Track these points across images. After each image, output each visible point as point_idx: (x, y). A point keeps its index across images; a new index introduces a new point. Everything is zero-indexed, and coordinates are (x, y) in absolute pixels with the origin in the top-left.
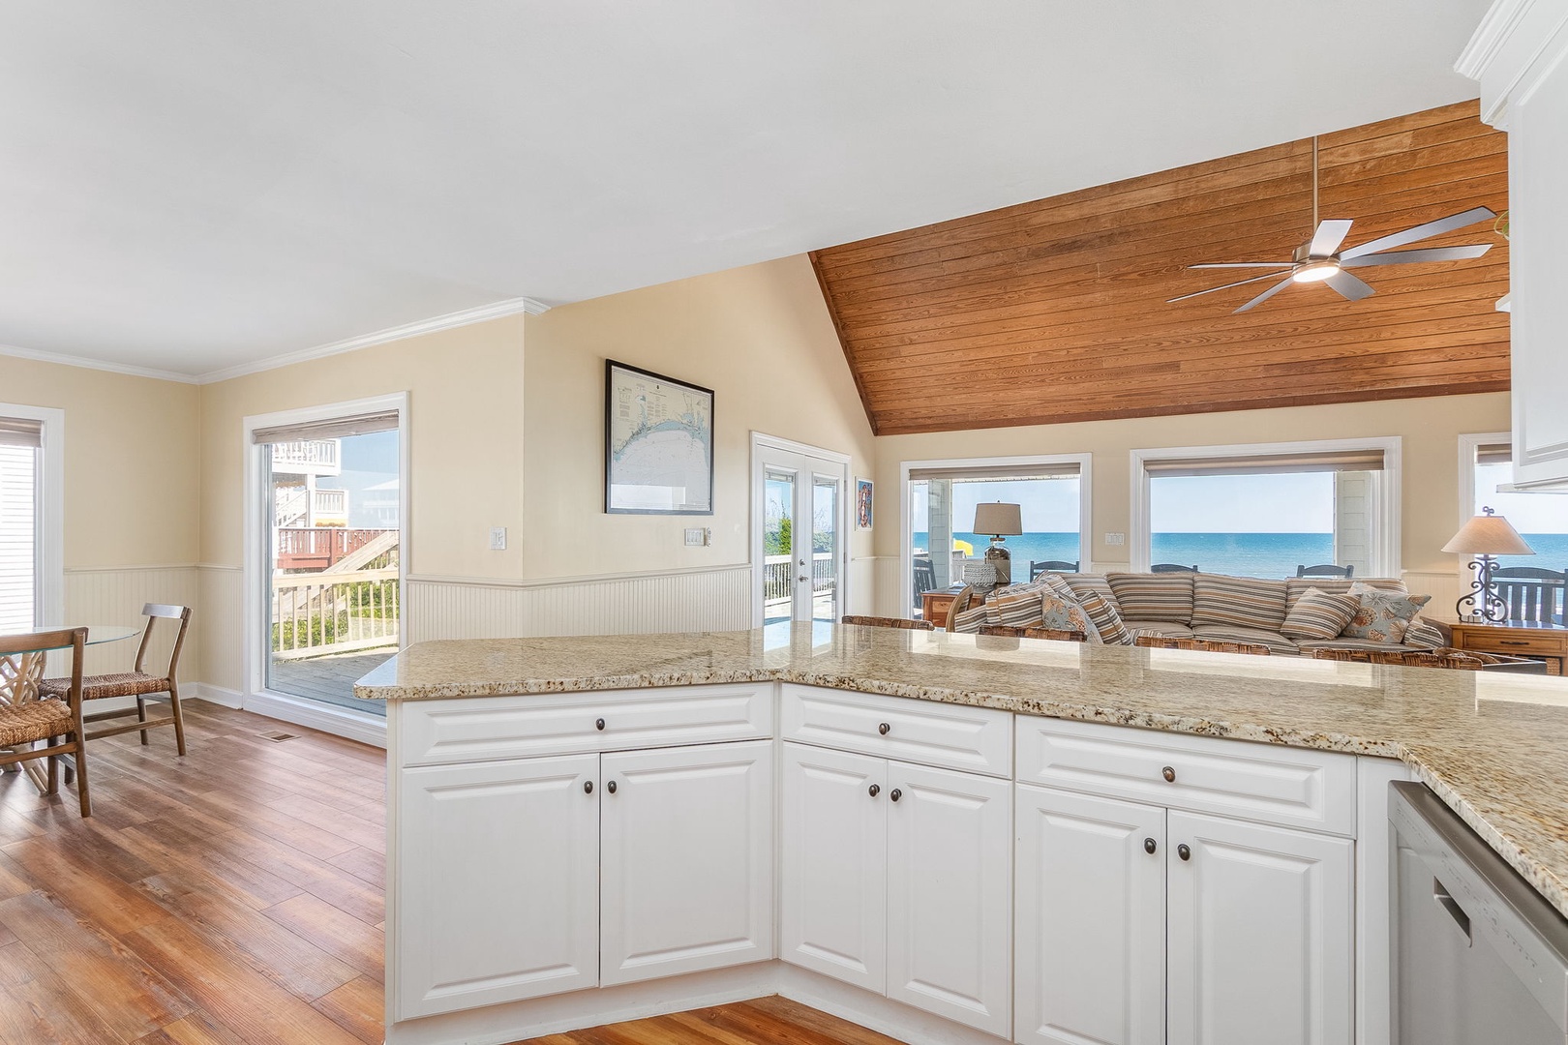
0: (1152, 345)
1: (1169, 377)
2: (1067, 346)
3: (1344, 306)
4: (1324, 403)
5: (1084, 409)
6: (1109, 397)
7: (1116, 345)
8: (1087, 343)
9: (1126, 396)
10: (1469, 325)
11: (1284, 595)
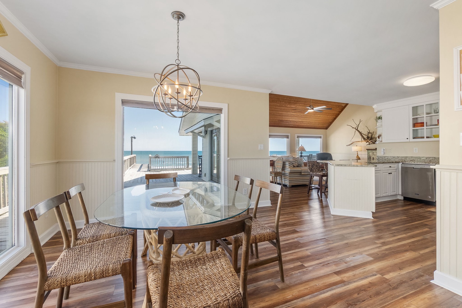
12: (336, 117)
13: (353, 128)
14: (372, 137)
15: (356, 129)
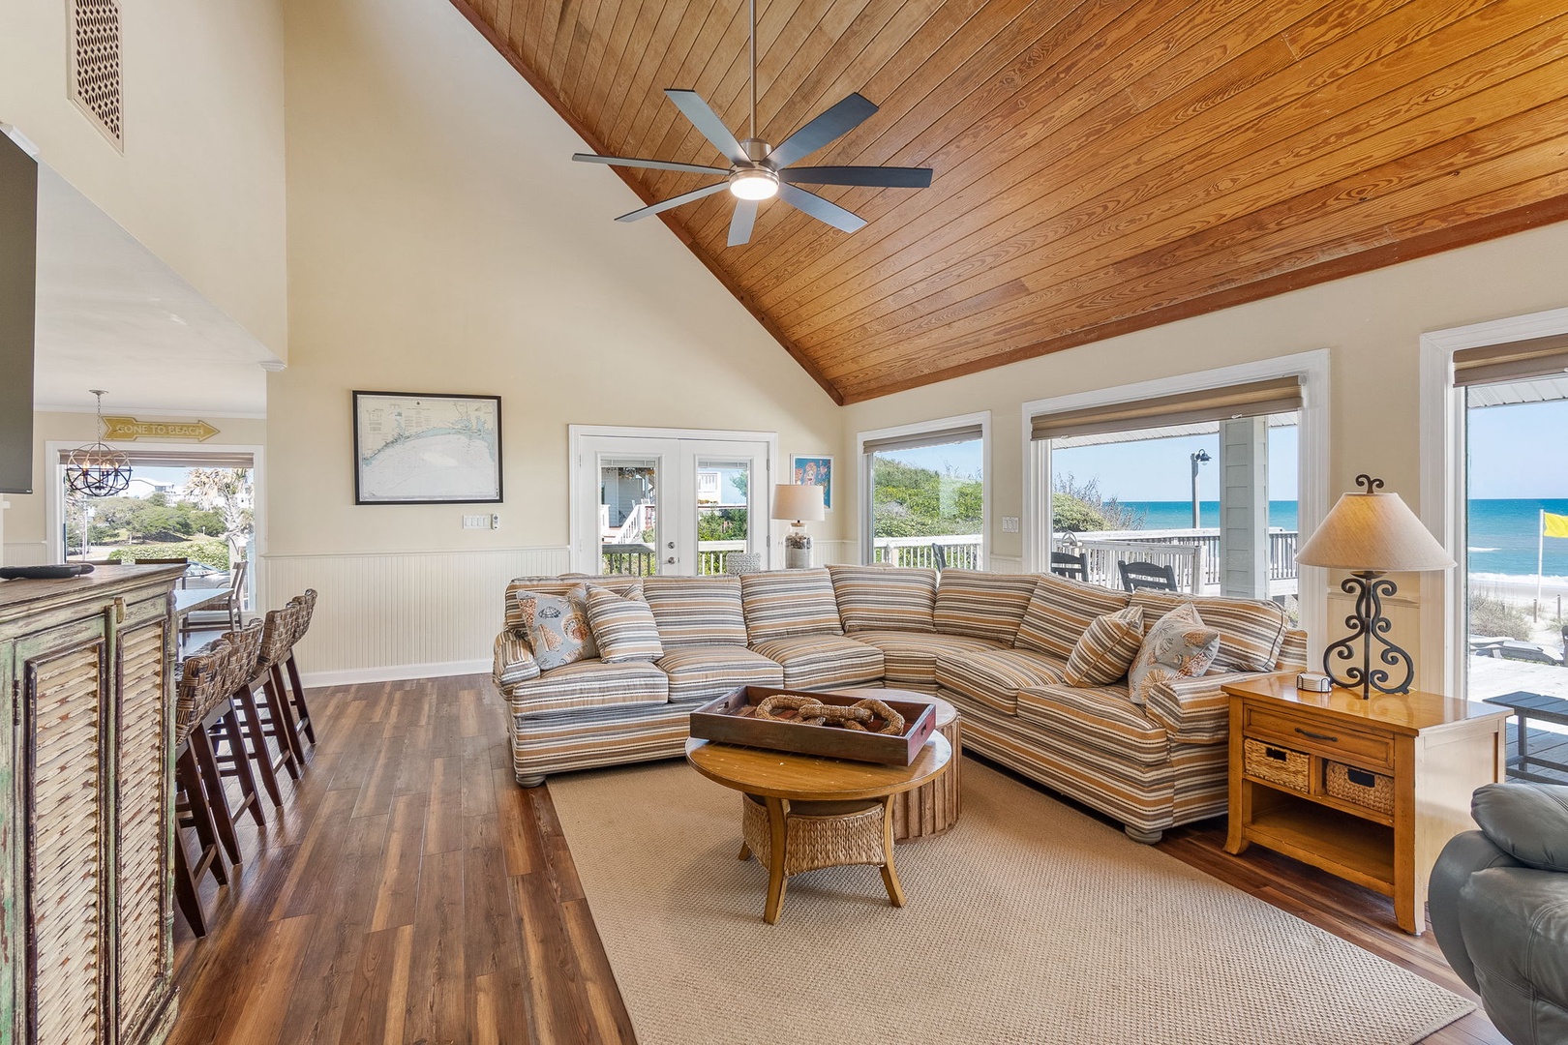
1: (1025, 301)
6: (991, 336)
9: (1004, 332)
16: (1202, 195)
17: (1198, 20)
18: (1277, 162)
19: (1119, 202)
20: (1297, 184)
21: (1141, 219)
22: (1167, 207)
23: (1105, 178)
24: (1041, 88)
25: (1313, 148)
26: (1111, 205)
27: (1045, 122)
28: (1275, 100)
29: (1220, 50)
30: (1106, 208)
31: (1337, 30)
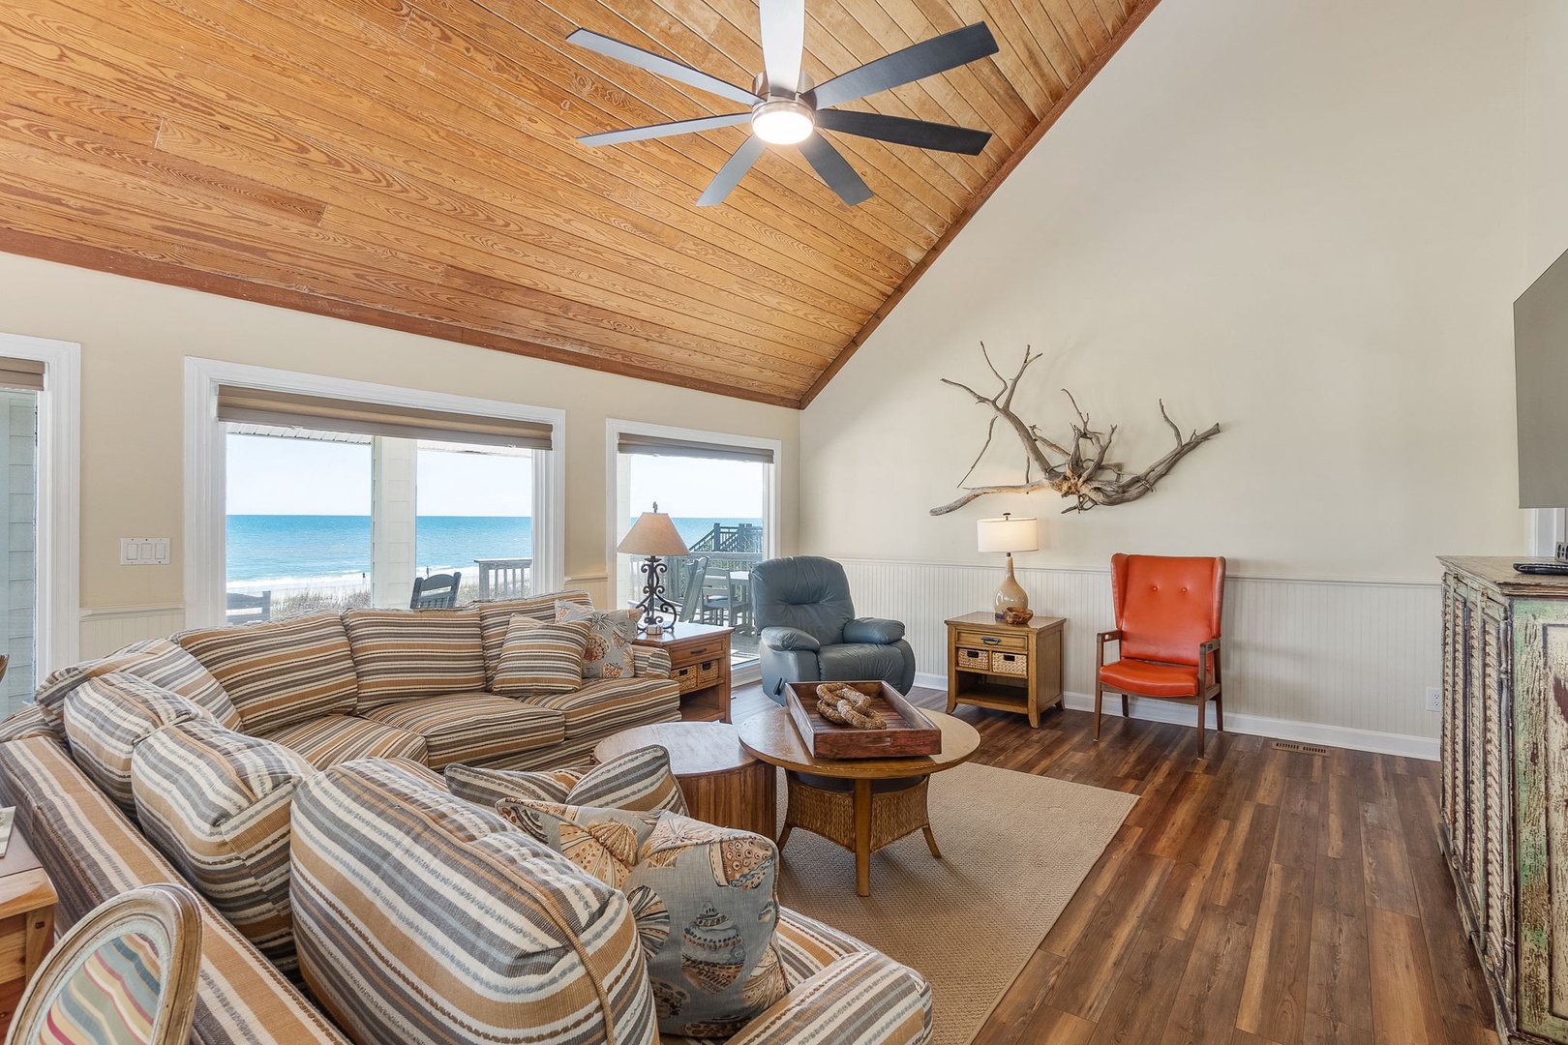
0: (289, 145)
1: (295, 225)
2: (64, 39)
3: (567, 216)
4: (494, 348)
5: (67, 231)
6: (144, 224)
7: (207, 107)
8: (130, 59)
9: (188, 234)
10: (645, 294)
11: (477, 631)
12: (859, 333)
13: (982, 400)
14: (1101, 459)
15: (998, 409)
16: (568, 270)
17: (680, 192)
18: (614, 285)
19: (522, 230)
20: (607, 302)
21: (518, 253)
22: (542, 260)
23: (537, 208)
24: (589, 115)
25: (632, 292)
26: (513, 227)
27: (559, 134)
28: (650, 257)
29: (667, 213)
30: (507, 225)
31: (695, 253)
